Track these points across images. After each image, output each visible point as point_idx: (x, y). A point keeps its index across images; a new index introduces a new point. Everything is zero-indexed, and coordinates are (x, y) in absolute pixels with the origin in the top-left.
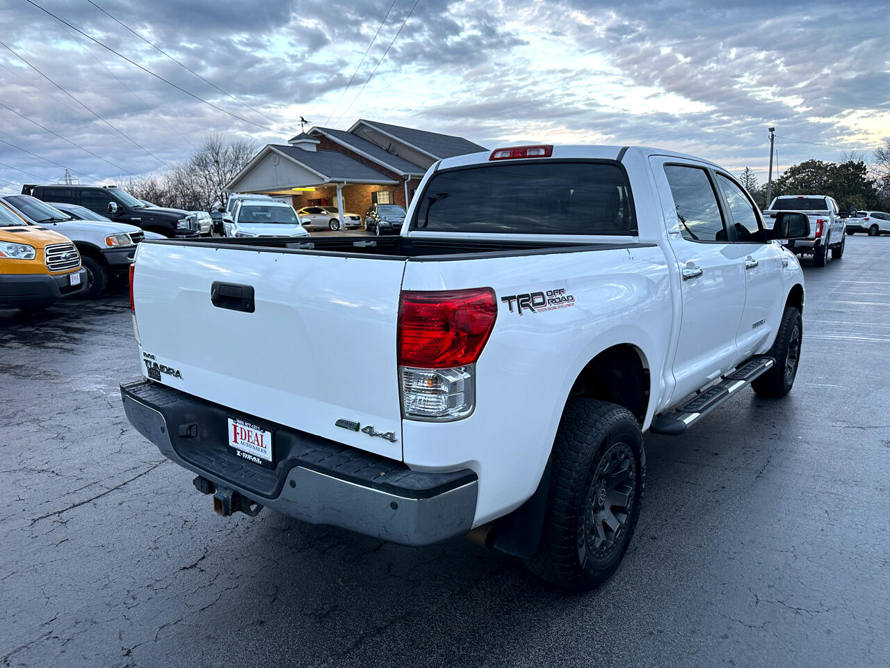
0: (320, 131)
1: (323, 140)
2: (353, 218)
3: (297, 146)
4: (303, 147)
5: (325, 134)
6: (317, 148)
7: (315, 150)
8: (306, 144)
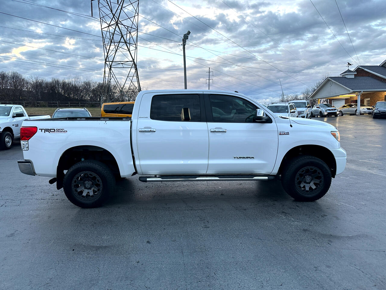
0: (361, 67)
1: (361, 72)
2: (368, 109)
3: (344, 76)
4: (346, 76)
5: (363, 68)
6: (355, 76)
7: (353, 77)
8: (348, 75)
